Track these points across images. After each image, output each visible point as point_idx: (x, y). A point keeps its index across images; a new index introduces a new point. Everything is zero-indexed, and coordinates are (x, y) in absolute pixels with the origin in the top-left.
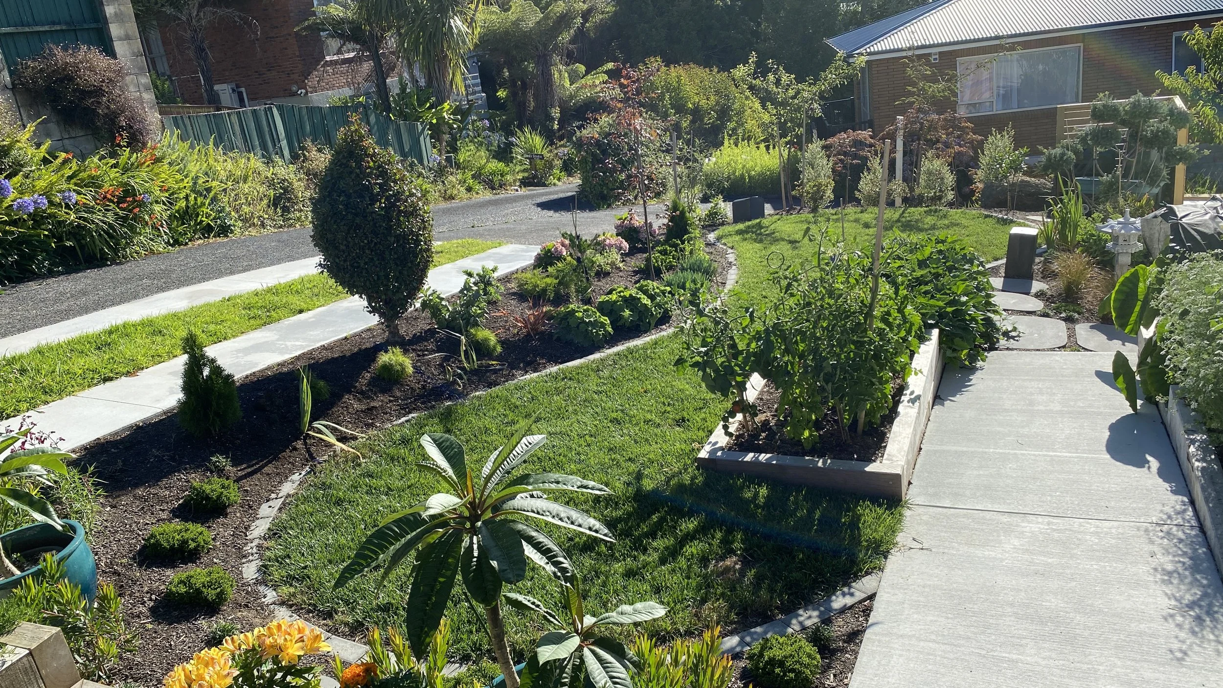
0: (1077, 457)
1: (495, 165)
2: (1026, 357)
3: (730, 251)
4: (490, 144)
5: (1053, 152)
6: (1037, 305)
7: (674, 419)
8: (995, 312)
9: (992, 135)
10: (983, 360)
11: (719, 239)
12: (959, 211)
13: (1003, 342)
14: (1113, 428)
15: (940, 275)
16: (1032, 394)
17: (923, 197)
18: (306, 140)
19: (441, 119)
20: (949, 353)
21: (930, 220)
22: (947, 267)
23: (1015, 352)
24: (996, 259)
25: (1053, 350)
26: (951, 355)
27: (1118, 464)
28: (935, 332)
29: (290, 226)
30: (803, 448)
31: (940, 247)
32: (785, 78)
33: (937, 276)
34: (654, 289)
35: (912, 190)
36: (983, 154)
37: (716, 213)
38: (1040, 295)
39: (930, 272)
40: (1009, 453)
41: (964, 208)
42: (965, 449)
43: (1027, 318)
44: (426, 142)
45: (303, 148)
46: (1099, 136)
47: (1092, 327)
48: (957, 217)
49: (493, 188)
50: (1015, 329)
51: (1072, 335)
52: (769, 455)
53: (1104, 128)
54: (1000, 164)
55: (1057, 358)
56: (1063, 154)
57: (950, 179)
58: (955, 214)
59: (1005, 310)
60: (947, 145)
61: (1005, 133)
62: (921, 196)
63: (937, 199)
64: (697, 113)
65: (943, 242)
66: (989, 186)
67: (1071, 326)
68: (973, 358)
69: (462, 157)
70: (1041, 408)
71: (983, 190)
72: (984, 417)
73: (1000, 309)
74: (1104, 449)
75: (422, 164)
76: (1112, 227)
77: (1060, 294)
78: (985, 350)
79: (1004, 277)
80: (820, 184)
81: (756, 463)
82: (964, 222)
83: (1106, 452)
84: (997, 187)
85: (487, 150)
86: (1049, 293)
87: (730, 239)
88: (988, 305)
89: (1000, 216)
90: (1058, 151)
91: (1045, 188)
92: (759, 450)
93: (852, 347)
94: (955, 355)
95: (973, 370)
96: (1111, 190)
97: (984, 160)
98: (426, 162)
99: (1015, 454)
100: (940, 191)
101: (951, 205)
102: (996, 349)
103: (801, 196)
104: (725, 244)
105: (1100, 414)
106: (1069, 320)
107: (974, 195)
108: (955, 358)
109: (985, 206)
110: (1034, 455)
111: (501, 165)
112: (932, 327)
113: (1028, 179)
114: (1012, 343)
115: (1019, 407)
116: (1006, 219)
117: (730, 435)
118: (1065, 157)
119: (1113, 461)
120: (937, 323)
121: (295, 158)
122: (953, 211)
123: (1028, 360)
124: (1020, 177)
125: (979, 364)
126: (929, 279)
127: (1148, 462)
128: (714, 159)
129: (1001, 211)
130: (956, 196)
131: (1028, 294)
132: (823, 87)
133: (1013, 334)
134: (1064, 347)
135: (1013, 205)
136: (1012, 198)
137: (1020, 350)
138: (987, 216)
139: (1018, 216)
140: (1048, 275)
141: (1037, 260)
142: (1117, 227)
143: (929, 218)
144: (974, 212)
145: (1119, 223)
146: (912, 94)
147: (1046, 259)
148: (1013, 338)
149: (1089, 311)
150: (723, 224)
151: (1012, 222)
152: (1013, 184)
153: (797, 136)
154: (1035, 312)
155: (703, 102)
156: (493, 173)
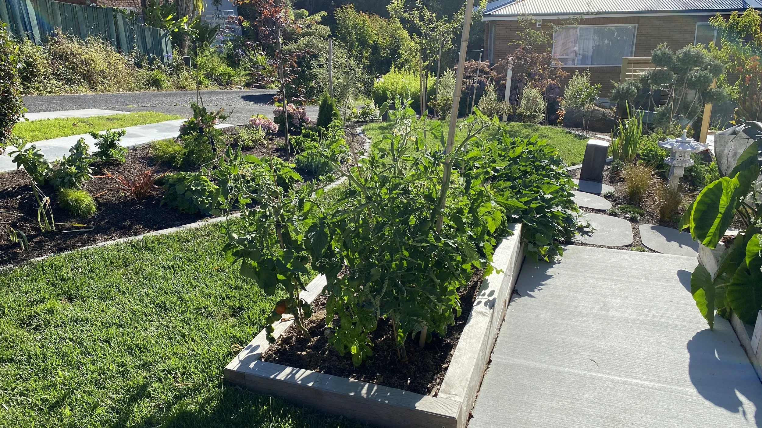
0: (660, 389)
1: (223, 68)
2: (599, 254)
3: (368, 141)
4: (221, 52)
5: (621, 86)
6: (607, 205)
7: (231, 307)
8: (573, 209)
9: (575, 75)
10: (561, 255)
11: (363, 132)
12: (547, 127)
13: (578, 237)
14: (692, 346)
15: (528, 172)
16: (606, 296)
17: (522, 115)
18: (56, 29)
19: (181, 29)
20: (531, 248)
21: (525, 131)
22: (535, 166)
23: (588, 248)
24: (574, 164)
25: (621, 247)
26: (532, 250)
27: (707, 403)
28: (518, 227)
29: (30, 93)
30: (352, 365)
31: (531, 147)
32: (427, 14)
33: (525, 173)
34: (277, 164)
35: (514, 110)
36: (568, 88)
37: (368, 113)
38: (608, 196)
39: (519, 169)
40: (585, 376)
41: (551, 126)
42: (537, 365)
43: (598, 216)
44: (166, 44)
45: (53, 35)
46: (656, 78)
47: (653, 228)
48: (545, 131)
49: (221, 85)
50: (588, 226)
51: (636, 235)
52: (309, 372)
53: (660, 71)
54: (580, 95)
55: (627, 257)
56: (628, 89)
57: (542, 105)
58: (544, 128)
59: (580, 207)
60: (542, 77)
61: (584, 74)
62: (521, 115)
63: (532, 117)
64: (375, 48)
65: (533, 144)
66: (569, 112)
67: (635, 225)
68: (552, 253)
69: (200, 60)
70: (615, 314)
71: (565, 114)
72: (559, 321)
73: (577, 206)
74: (688, 378)
75: (162, 60)
76: (671, 144)
77: (625, 197)
78: (562, 243)
79: (580, 179)
80: (448, 99)
81: (290, 383)
82: (550, 135)
83: (690, 383)
84: (576, 113)
85: (219, 56)
86: (616, 195)
87: (372, 132)
88: (568, 203)
89: (577, 133)
90: (624, 85)
91: (610, 116)
92: (299, 364)
93: (406, 253)
94: (536, 250)
95: (551, 264)
96: (664, 117)
97: (568, 93)
98: (166, 60)
99: (592, 378)
100: (535, 111)
101: (541, 123)
102: (572, 243)
103: (434, 107)
104: (366, 136)
105: (675, 327)
106: (633, 220)
107: (558, 118)
108: (535, 252)
109: (566, 126)
110: (613, 381)
111: (229, 69)
112: (516, 221)
113: (598, 108)
114: (586, 239)
115: (595, 312)
116: (582, 136)
117: (271, 340)
118: (630, 91)
119: (702, 399)
120: (521, 218)
121: (44, 41)
122: (543, 127)
123: (600, 256)
124: (593, 107)
125: (557, 258)
126: (517, 175)
127: (741, 404)
128: (382, 80)
129: (577, 130)
130: (546, 117)
131: (599, 194)
132: (455, 25)
133: (587, 229)
134: (630, 245)
135: (586, 126)
136: (586, 122)
137: (593, 246)
138: (567, 132)
139: (590, 134)
140: (614, 180)
141: (606, 168)
142: (676, 145)
143: (525, 130)
144: (558, 129)
145: (677, 141)
146: (521, 38)
147: (613, 167)
148: (587, 233)
149: (649, 213)
150: (372, 121)
151: (586, 138)
152: (588, 111)
153: (434, 61)
154: (605, 211)
155: (381, 41)
156: (222, 75)
